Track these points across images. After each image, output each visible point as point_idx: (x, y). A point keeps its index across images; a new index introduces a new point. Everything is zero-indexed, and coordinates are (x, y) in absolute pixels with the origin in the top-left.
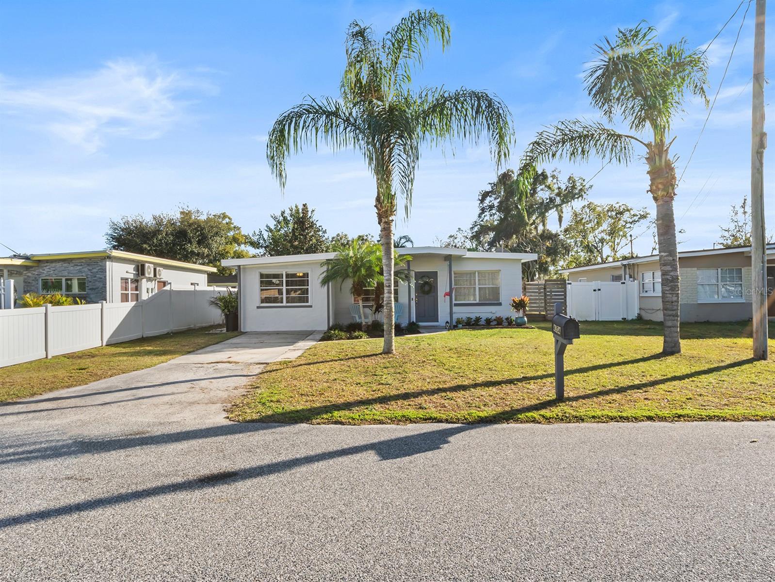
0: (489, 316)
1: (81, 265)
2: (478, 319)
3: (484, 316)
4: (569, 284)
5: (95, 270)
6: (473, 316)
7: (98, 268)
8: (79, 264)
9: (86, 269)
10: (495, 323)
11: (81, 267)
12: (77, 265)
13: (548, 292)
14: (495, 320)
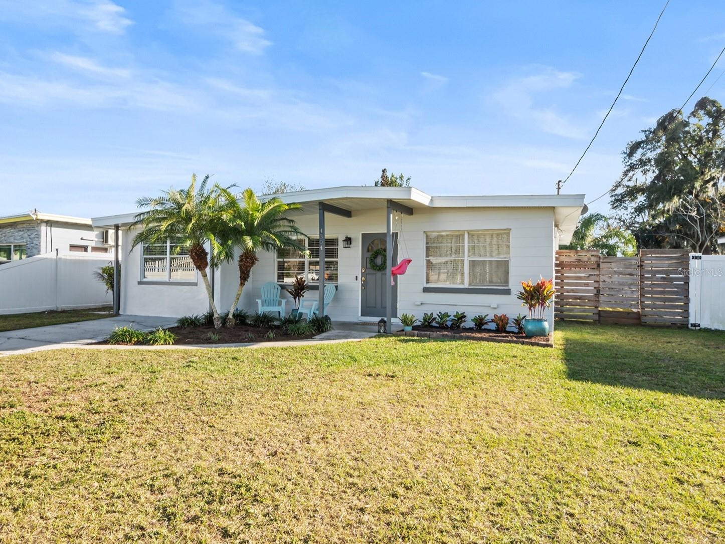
0: (482, 312)
1: (23, 231)
2: (461, 317)
3: (472, 313)
4: (695, 258)
5: (32, 236)
6: (452, 312)
7: (35, 234)
8: (22, 229)
9: (26, 235)
10: (493, 326)
11: (23, 233)
12: (20, 231)
13: (648, 272)
14: (493, 321)
